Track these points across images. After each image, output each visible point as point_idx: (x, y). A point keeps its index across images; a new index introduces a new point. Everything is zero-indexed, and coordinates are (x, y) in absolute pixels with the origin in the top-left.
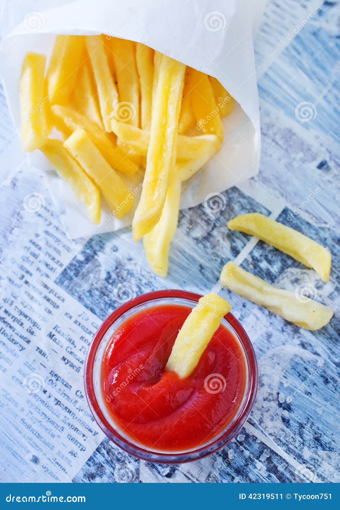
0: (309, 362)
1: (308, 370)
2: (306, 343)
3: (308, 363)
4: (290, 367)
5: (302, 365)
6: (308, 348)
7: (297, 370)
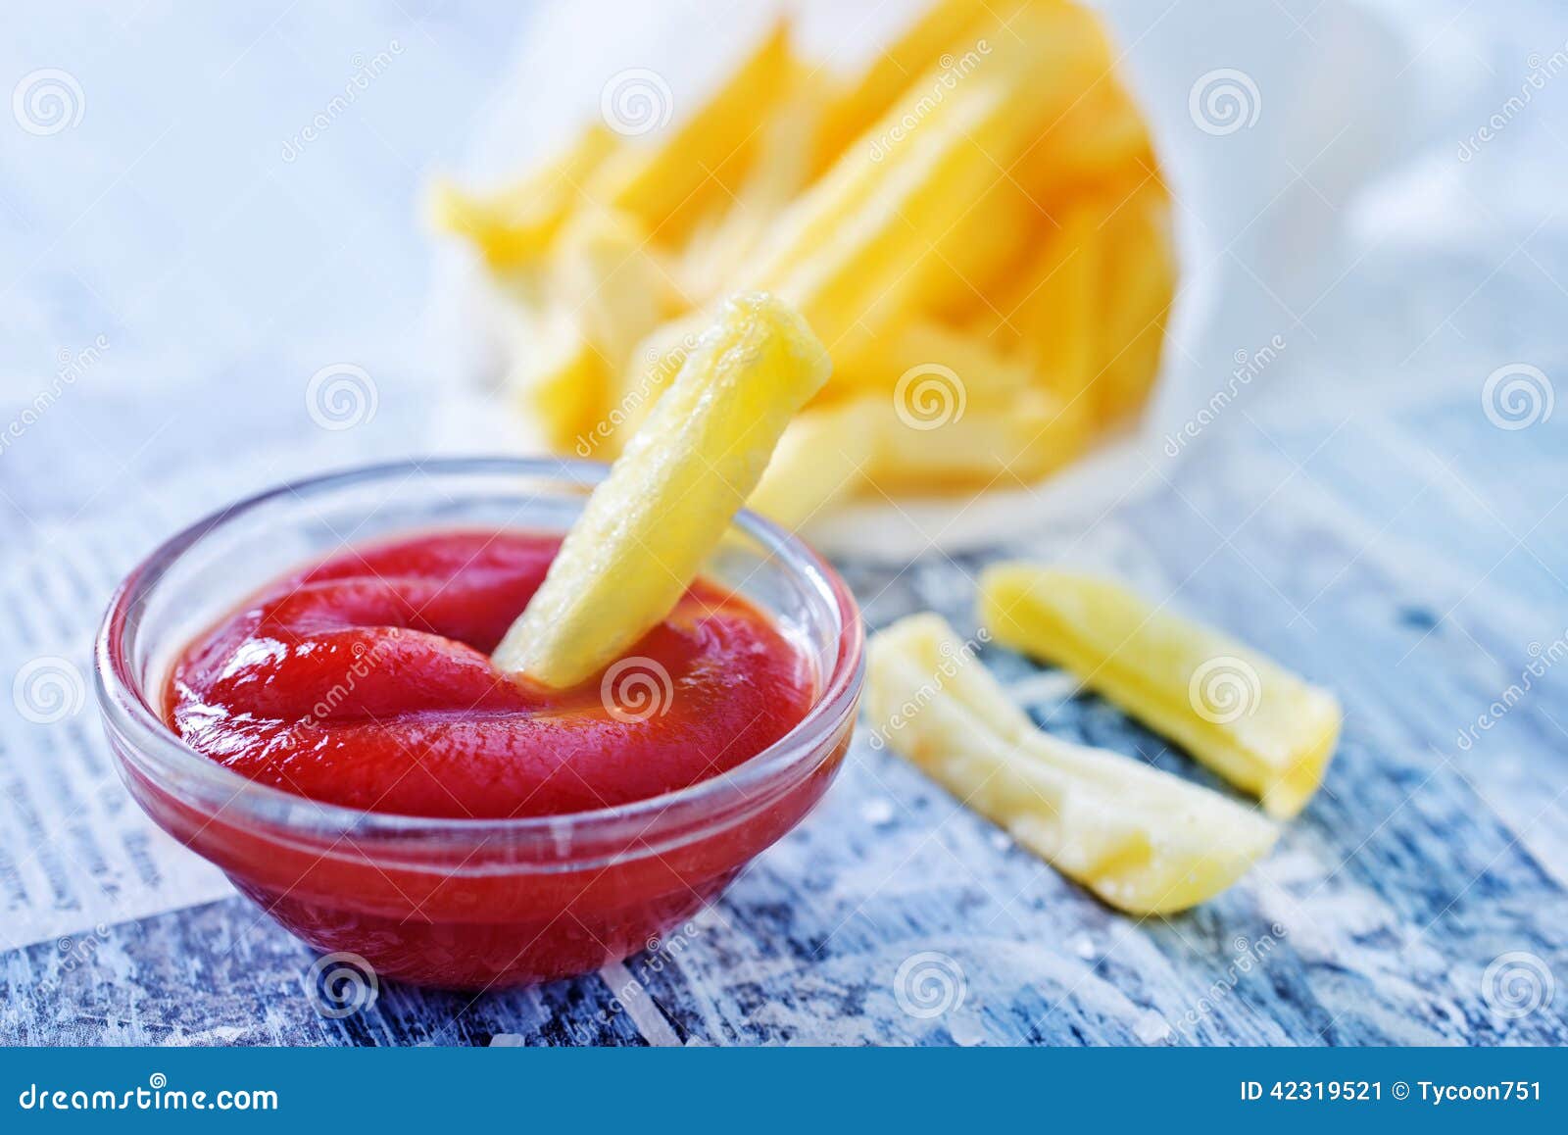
0: (1101, 1019)
1: (1083, 1036)
2: (1118, 966)
3: (1096, 1020)
4: (1009, 1006)
5: (1066, 1015)
6: (1121, 980)
7: (1033, 1019)
